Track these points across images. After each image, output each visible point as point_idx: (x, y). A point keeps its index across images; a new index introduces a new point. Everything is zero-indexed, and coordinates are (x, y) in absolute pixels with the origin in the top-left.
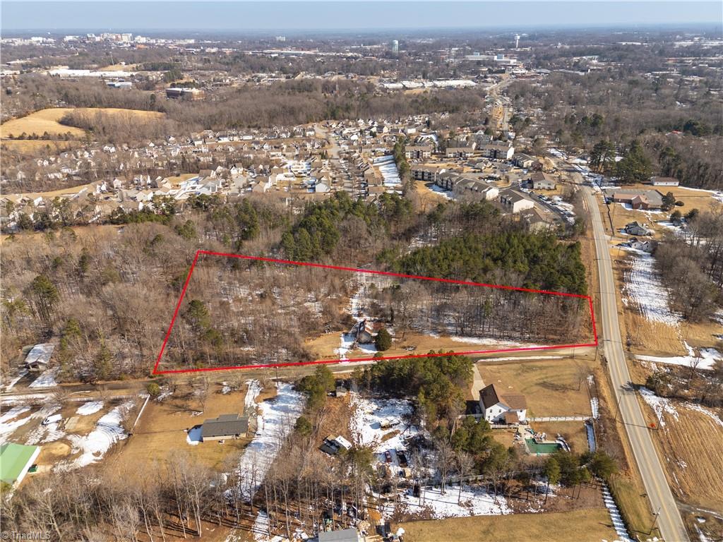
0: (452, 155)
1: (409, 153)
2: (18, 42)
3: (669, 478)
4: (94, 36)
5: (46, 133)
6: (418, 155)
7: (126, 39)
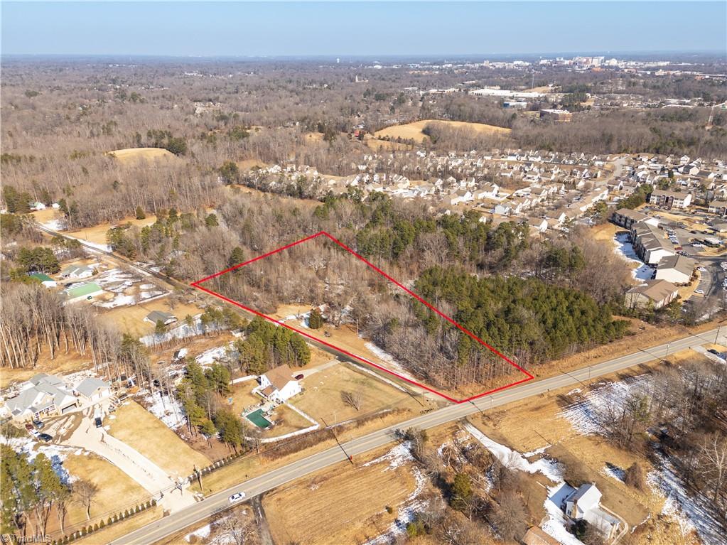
0: (714, 210)
1: (656, 198)
2: (499, 65)
3: (290, 483)
4: (562, 59)
5: (399, 137)
6: (667, 201)
7: (596, 62)
